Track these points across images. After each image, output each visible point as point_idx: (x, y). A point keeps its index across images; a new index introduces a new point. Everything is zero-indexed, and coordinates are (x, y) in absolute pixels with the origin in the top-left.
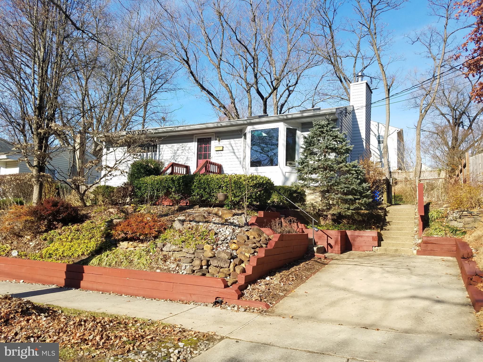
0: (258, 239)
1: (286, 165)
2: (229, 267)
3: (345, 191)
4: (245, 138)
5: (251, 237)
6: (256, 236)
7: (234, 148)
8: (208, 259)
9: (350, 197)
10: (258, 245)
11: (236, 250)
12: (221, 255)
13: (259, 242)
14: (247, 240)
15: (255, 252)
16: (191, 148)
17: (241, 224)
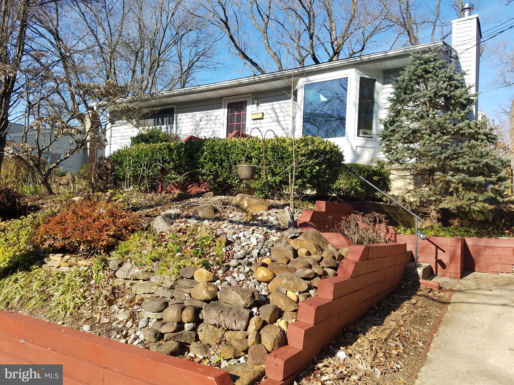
0: (318, 257)
1: (358, 135)
2: (246, 329)
3: (472, 169)
4: (296, 100)
5: (302, 252)
6: (313, 250)
7: (279, 114)
8: (198, 304)
9: (481, 179)
10: (317, 270)
11: (268, 283)
12: (228, 298)
13: (319, 262)
14: (292, 259)
15: (310, 287)
16: (219, 117)
17: (282, 225)
